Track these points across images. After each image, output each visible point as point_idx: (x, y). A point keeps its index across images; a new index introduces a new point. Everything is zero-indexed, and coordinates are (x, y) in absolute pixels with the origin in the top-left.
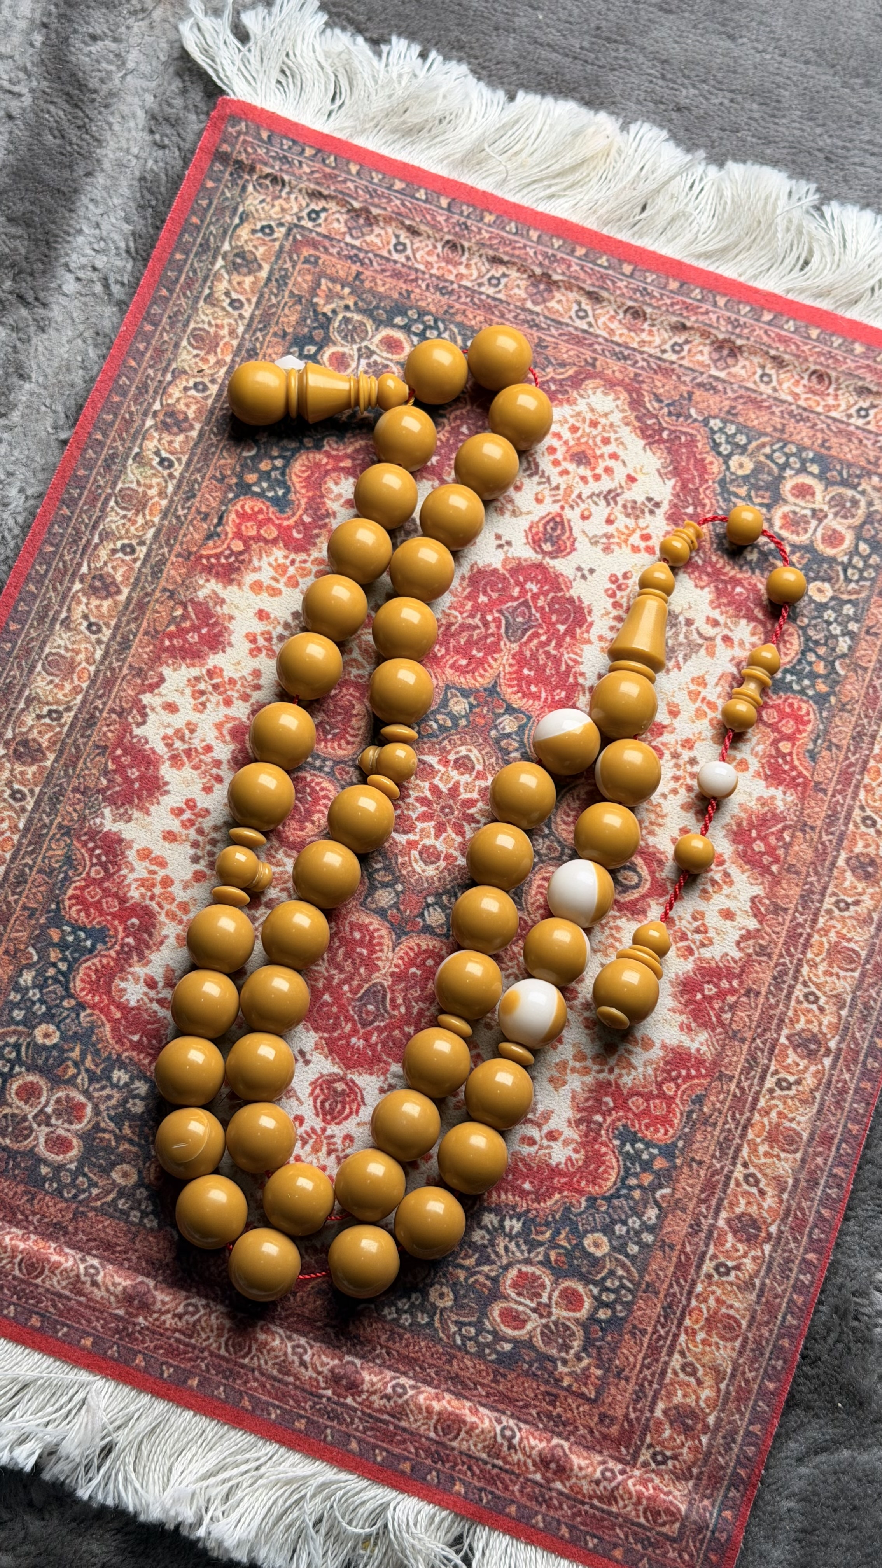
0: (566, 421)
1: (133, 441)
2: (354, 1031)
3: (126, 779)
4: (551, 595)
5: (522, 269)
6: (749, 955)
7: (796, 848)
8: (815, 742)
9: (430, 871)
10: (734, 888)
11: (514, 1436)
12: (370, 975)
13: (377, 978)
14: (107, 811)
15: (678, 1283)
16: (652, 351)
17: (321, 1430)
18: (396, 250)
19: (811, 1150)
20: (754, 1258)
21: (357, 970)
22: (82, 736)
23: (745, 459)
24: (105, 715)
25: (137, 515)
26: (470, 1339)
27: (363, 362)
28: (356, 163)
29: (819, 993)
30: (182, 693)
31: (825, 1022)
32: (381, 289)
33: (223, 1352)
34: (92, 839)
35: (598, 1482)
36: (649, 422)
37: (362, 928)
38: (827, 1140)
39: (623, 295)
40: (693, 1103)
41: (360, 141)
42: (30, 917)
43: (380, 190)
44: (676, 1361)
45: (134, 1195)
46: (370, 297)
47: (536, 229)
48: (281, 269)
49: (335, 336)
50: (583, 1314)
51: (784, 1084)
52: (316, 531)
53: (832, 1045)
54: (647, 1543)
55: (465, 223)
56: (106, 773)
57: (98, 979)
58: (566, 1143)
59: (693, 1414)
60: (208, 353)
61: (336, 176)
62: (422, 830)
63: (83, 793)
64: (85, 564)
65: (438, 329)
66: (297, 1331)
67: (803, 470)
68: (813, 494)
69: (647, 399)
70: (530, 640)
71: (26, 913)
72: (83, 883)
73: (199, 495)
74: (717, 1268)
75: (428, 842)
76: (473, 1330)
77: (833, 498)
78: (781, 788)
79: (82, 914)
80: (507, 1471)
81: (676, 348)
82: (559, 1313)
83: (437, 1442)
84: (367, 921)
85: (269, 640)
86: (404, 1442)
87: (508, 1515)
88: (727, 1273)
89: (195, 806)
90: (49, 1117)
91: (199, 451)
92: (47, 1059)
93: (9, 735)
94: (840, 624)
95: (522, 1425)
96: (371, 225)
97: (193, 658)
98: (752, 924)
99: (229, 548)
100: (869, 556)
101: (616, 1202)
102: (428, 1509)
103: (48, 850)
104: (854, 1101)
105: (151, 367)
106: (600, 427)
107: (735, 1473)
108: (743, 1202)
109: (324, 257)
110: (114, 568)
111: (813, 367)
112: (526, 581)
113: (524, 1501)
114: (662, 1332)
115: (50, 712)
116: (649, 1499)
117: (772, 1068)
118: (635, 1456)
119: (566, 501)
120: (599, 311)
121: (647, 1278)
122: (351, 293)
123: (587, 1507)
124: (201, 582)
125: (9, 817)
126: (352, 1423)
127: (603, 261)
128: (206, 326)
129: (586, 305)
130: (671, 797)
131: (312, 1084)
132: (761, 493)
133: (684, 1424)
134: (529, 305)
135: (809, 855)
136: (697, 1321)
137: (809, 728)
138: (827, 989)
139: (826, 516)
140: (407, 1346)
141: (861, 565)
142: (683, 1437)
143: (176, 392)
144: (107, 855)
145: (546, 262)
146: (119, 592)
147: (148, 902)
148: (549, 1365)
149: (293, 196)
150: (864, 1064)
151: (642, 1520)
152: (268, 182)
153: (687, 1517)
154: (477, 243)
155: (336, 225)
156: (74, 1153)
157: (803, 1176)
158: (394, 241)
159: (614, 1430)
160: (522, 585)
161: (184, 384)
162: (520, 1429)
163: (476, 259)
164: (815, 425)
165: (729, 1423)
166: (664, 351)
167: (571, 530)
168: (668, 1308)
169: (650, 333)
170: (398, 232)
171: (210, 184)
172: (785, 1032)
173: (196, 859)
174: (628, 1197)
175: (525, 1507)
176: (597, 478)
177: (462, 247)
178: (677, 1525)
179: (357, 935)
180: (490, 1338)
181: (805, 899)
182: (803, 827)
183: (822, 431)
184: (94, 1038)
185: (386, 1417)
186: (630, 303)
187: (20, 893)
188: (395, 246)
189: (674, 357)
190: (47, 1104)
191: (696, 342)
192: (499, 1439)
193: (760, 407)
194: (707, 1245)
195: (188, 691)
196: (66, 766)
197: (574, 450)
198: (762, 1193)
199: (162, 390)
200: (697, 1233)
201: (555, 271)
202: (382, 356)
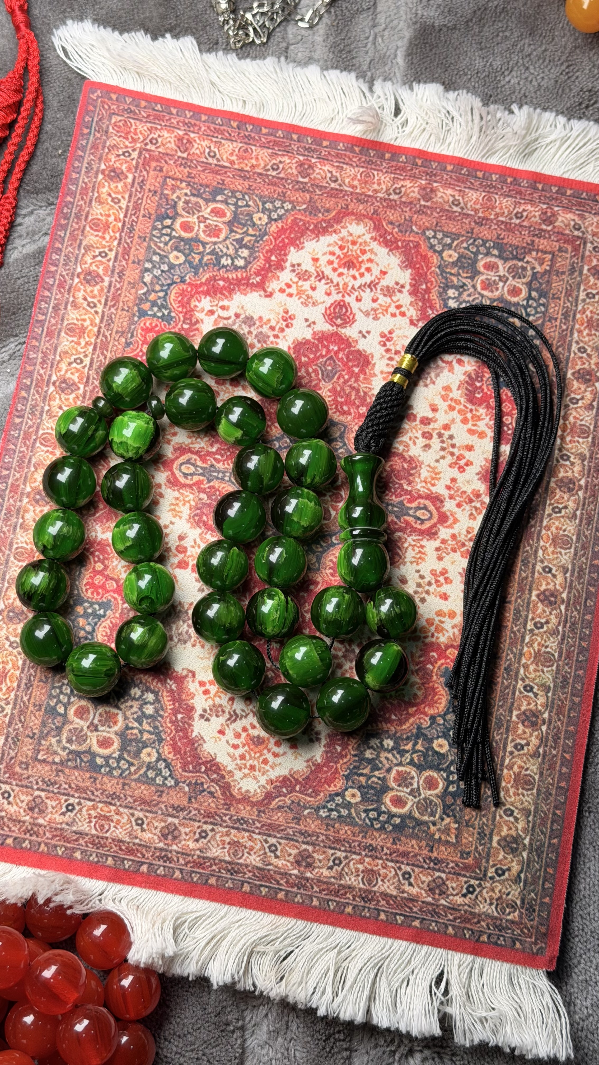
0: (272, 767)
1: (554, 699)
2: (336, 353)
12: (334, 387)
13: (329, 385)
15: (127, 243)
16: (221, 829)
17: (314, 142)
18: (409, 874)
19: (59, 326)
20: (86, 263)
21: (342, 388)
23: (147, 759)
25: (539, 650)
26: (240, 199)
27: (415, 786)
32: (414, 842)
33: (375, 173)
35: (159, 136)
36: (215, 776)
38: (50, 333)
40: (131, 343)
43: (429, 917)
44: (124, 204)
45: (443, 246)
46: (420, 835)
47: (315, 907)
48: (484, 844)
49: (438, 801)
50: (179, 221)
51: (78, 361)
53: (52, 388)
54: (129, 111)
58: (202, 310)
59: (111, 178)
60: (520, 773)
61: (462, 922)
64: (563, 611)
65: (369, 819)
66: (337, 190)
67: (107, 758)
68: (98, 741)
69: (219, 792)
74: (107, 255)
76: (240, 203)
77: (85, 741)
78: (99, 539)
80: (210, 136)
81: (204, 834)
82: (193, 219)
83: (250, 145)
85: (437, 581)
86: (269, 142)
87: (205, 115)
88: (100, 253)
89: (459, 468)
90: (500, 280)
91: (509, 701)
93: (581, 493)
95: (205, 160)
96: (430, 890)
100: (56, 704)
101: (169, 282)
104: (36, 358)
105: (555, 756)
106: (248, 766)
107: (84, 152)
108: (96, 292)
109: (458, 859)
110: (545, 611)
113: (198, 123)
114: (134, 217)
115: (560, 512)
117: (86, 369)
118: (140, 153)
121: (146, 244)
122: (434, 834)
123: (164, 124)
126: (298, 148)
127: (264, 891)
128: (525, 793)
132: (134, 737)
133: (116, 173)
134: (310, 848)
136: (114, 226)
137: (85, 581)
139: (88, 727)
141: (61, 697)
142: (115, 166)
143: (534, 741)
145: (304, 882)
146: (538, 596)
147: (473, 407)
148: (195, 192)
149: (488, 902)
151: (132, 121)
152: (508, 909)
153: (108, 126)
155: (454, 885)
156: (481, 263)
157: (62, 312)
158: (412, 880)
159: (154, 164)
161: (530, 748)
163: (353, 877)
164: (102, 794)
165: (90, 177)
166: (212, 830)
168: (132, 230)
169: (223, 842)
170: (411, 887)
171: (547, 900)
172: (81, 391)
173: (451, 437)
174: (162, 285)
175: (197, 120)
176: (245, 729)
178: (113, 122)
180: (229, 201)
183: (97, 790)
185: (280, 153)
188: (410, 877)
189: (205, 827)
190: (503, 287)
191: (191, 841)
192: (216, 151)
193: (141, 800)
194: (114, 266)
197: (263, 746)
198: (85, 299)
199: (543, 741)
200: (121, 272)
201: (296, 876)
202: (403, 792)
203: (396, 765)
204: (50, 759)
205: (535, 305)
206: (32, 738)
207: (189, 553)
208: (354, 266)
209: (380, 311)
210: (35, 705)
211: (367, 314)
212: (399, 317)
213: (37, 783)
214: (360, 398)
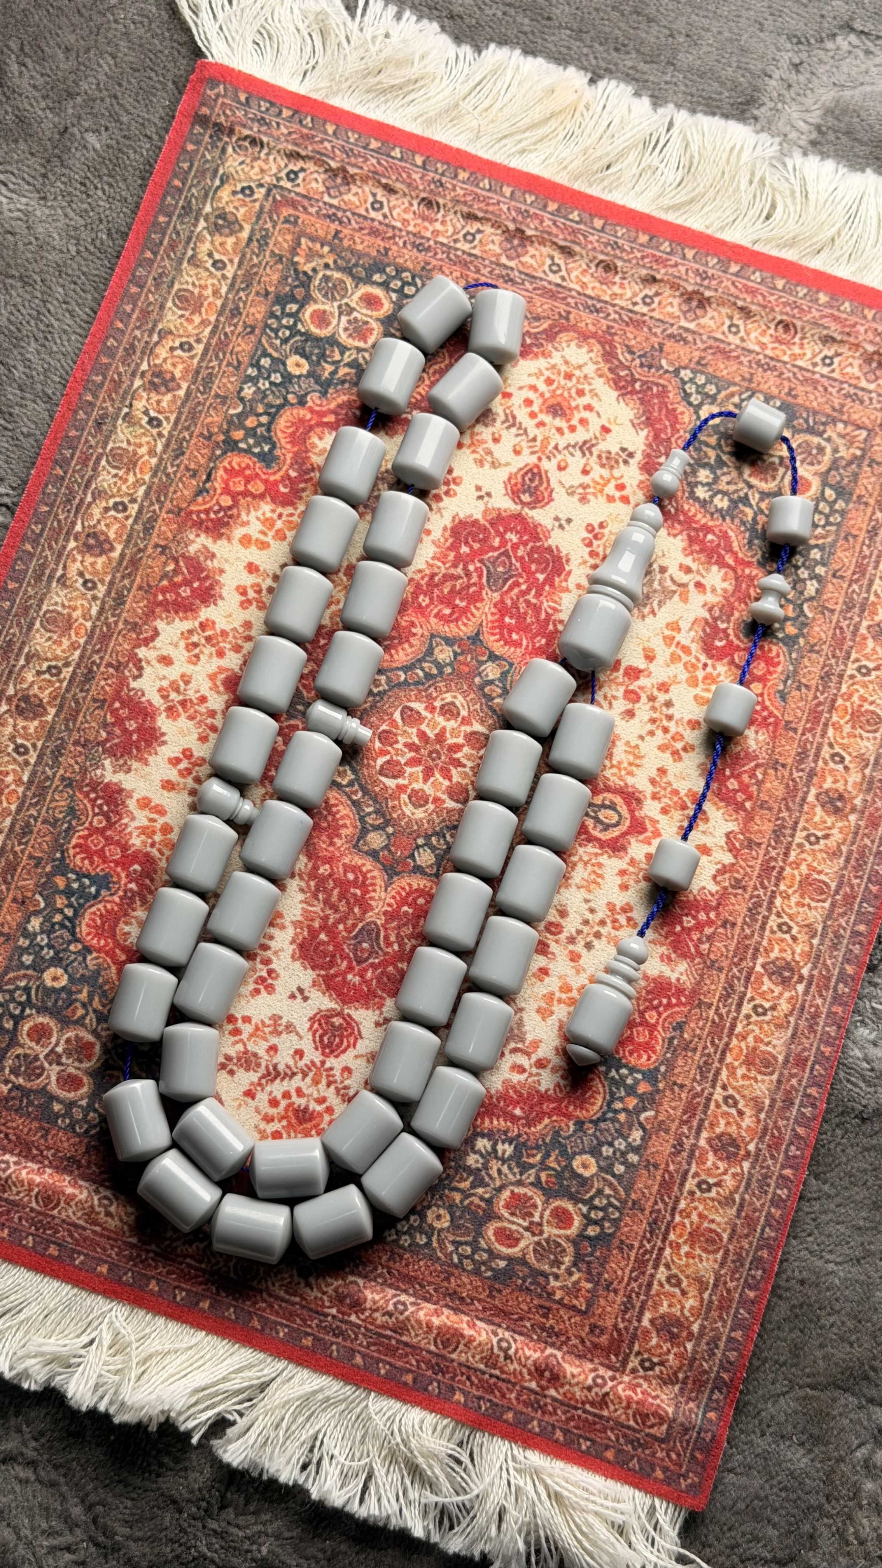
0: (542, 374)
1: (123, 402)
2: (350, 968)
3: (125, 731)
4: (531, 544)
5: (496, 225)
6: (725, 888)
7: (768, 785)
8: (785, 682)
9: (420, 814)
10: (710, 824)
11: (509, 1348)
12: (364, 913)
13: (370, 916)
14: (107, 763)
15: (662, 1200)
16: (624, 304)
17: (327, 1346)
18: (373, 209)
19: (786, 1072)
20: (734, 1175)
21: (351, 910)
22: (82, 691)
24: (102, 669)
25: (127, 473)
26: (467, 1257)
27: (344, 319)
28: (332, 123)
29: (791, 924)
30: (176, 646)
31: (798, 950)
32: (360, 247)
33: (232, 1275)
34: (94, 790)
35: (589, 1389)
36: (622, 374)
37: (355, 869)
38: (801, 1062)
39: (594, 249)
40: (674, 1029)
41: (336, 102)
42: (36, 866)
43: (356, 150)
44: (662, 1274)
46: (349, 255)
47: (508, 185)
48: (261, 229)
49: (316, 294)
50: (573, 1231)
51: (760, 1010)
52: (302, 485)
53: (805, 972)
54: (636, 1443)
55: (439, 181)
56: (105, 725)
57: (103, 924)
58: (552, 1070)
59: (678, 1323)
60: (192, 313)
61: (313, 137)
62: (411, 775)
63: (83, 746)
64: (79, 522)
65: (416, 285)
69: (619, 351)
70: (511, 588)
71: (33, 862)
72: (86, 832)
73: (188, 453)
74: (699, 1186)
75: (416, 786)
76: (469, 1249)
78: (753, 728)
79: (86, 862)
80: (503, 1380)
81: (647, 301)
82: (550, 1231)
83: (437, 1355)
84: (360, 862)
85: (259, 592)
86: (407, 1355)
87: (506, 1421)
88: (709, 1190)
89: (191, 755)
90: (59, 1056)
91: (186, 410)
92: (56, 1001)
93: (11, 691)
94: (807, 568)
95: (517, 1337)
96: (348, 184)
97: (185, 612)
98: (728, 859)
99: (218, 503)
100: (835, 501)
101: (602, 1125)
102: (430, 1418)
103: (52, 801)
104: (826, 1024)
105: (138, 328)
106: (574, 380)
107: (718, 1377)
108: (722, 1122)
109: (303, 216)
110: (107, 525)
111: (779, 318)
112: (505, 532)
113: (520, 1407)
114: (648, 1247)
115: (50, 668)
116: (637, 1403)
117: (749, 995)
118: (625, 1362)
119: (543, 452)
120: (571, 265)
121: (633, 1196)
122: (331, 251)
123: (580, 1412)
124: (192, 537)
125: (14, 771)
126: (356, 1339)
127: (575, 216)
128: (190, 287)
129: (559, 259)
130: (648, 738)
131: (311, 1019)
133: (669, 1332)
134: (504, 260)
135: (780, 792)
136: (681, 1236)
137: (779, 669)
138: (799, 919)
140: (407, 1265)
141: (827, 510)
142: (669, 1345)
143: (162, 352)
144: (108, 805)
145: (520, 218)
146: (112, 549)
147: (149, 849)
148: (541, 1280)
149: (271, 158)
150: (835, 989)
151: (632, 1423)
152: (247, 144)
153: (674, 1420)
154: (452, 200)
155: (314, 185)
156: (84, 1090)
157: (779, 1096)
158: (371, 199)
159: (604, 1340)
160: (502, 536)
161: (170, 344)
162: (515, 1341)
163: (451, 216)
164: (782, 373)
165: (712, 1330)
166: (635, 304)
167: (548, 481)
168: (654, 1224)
169: (622, 286)
170: (374, 190)
171: (190, 147)
172: (760, 960)
174: (614, 1120)
175: (522, 1413)
176: (572, 429)
177: (438, 204)
178: (665, 1427)
179: (351, 876)
180: (485, 1256)
181: (777, 833)
182: (775, 765)
183: (789, 379)
184: (101, 980)
185: (389, 1333)
186: (601, 257)
187: (26, 843)
188: (372, 204)
189: (645, 309)
190: (57, 1045)
191: (666, 294)
192: (496, 1350)
193: (728, 358)
194: (689, 1164)
195: (182, 644)
196: (67, 720)
197: (550, 402)
198: (741, 1113)
199: (149, 350)
200: (679, 1152)
201: (528, 226)
202: (362, 313)
203: (365, 350)
204: (850, 429)
205: (12, 1006)
206: (873, 461)
207: (622, 689)
208: (297, 1111)
209: (267, 1030)
210: (866, 504)
211: (290, 1028)
212: (238, 1016)
213: (871, 399)
214: (325, 891)
